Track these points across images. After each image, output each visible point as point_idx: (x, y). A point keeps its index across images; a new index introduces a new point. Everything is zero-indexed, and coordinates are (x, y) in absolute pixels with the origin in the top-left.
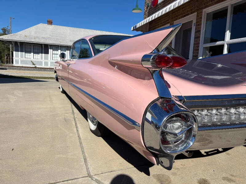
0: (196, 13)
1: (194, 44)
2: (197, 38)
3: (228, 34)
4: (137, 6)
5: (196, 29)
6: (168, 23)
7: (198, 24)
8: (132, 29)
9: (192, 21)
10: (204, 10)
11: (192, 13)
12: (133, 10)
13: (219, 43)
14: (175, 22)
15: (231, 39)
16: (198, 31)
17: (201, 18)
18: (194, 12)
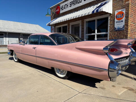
0: (81, 21)
1: (82, 34)
2: (83, 31)
3: (96, 31)
4: (48, 13)
5: (82, 27)
6: (67, 23)
7: (83, 26)
8: (47, 25)
9: (79, 24)
10: (85, 20)
11: (79, 20)
12: (46, 15)
13: (93, 34)
14: (70, 23)
15: (97, 33)
16: (83, 28)
17: (84, 23)
18: (80, 20)
